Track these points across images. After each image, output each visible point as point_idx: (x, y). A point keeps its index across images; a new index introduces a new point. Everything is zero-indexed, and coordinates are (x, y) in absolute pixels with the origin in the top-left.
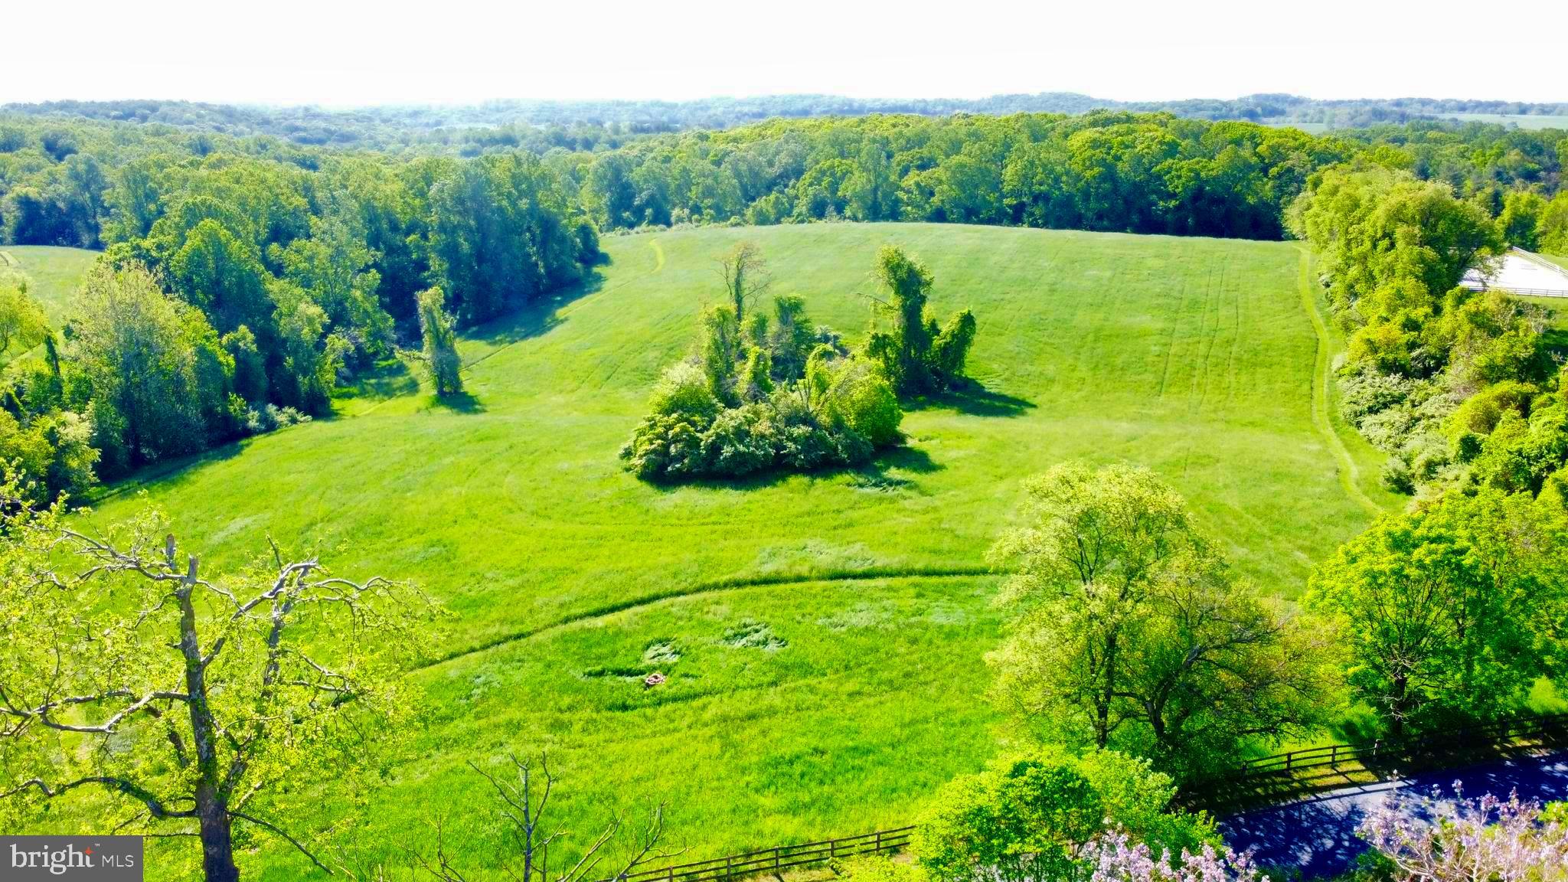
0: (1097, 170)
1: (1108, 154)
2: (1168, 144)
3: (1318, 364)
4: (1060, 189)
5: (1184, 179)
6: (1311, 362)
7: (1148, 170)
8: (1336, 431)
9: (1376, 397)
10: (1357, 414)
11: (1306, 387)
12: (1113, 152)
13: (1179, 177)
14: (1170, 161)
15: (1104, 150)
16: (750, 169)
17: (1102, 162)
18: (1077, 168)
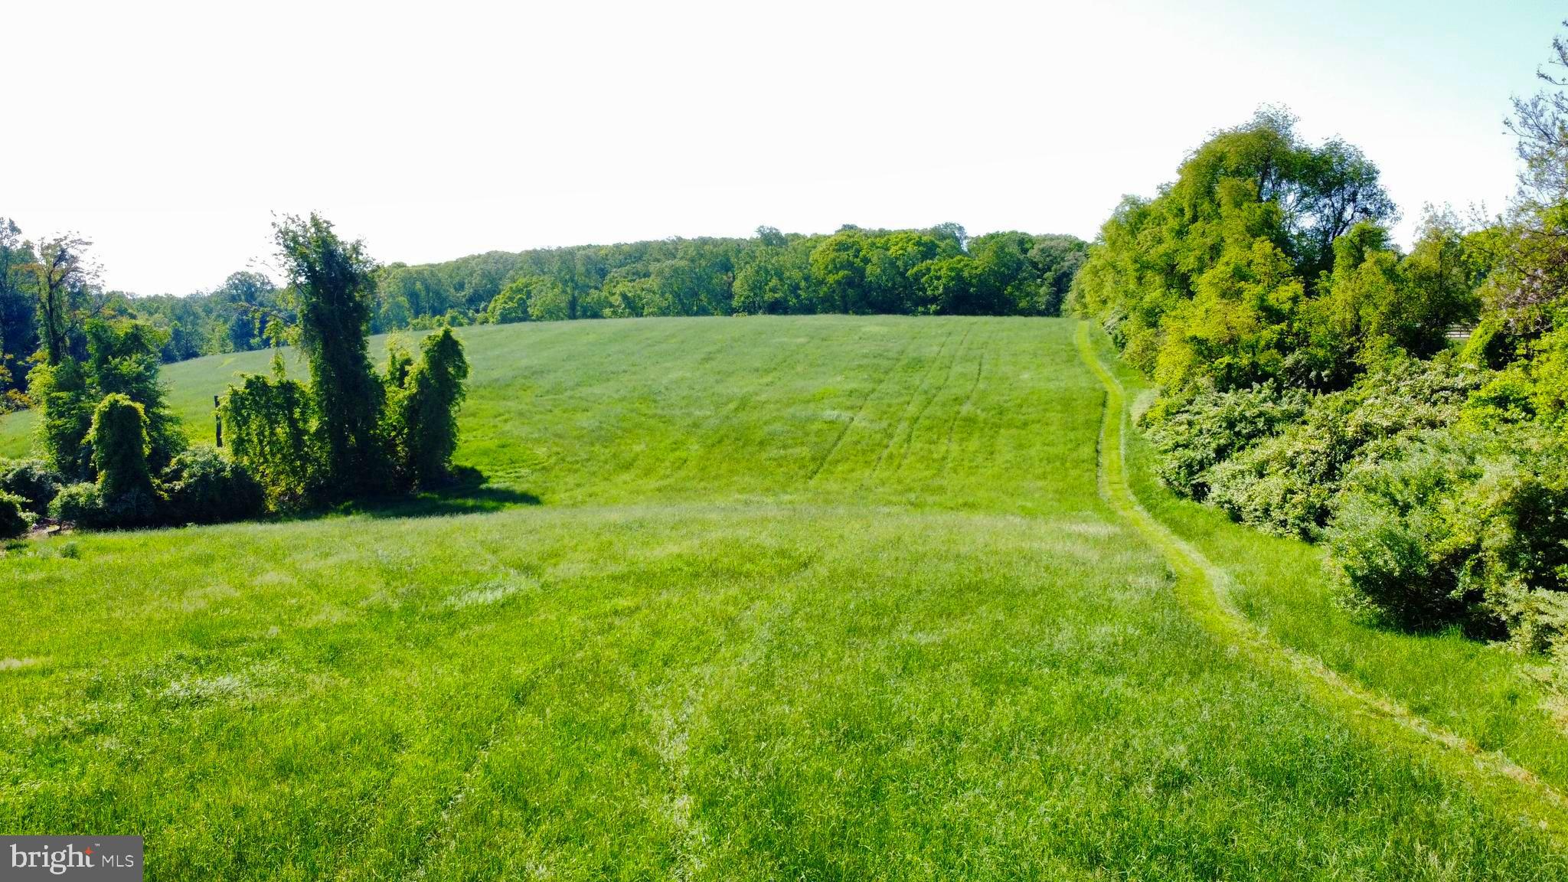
0: (841, 273)
1: (857, 257)
2: (925, 244)
3: (1107, 420)
4: (798, 297)
5: (944, 280)
6: (1094, 416)
7: (903, 275)
8: (1150, 508)
9: (1231, 425)
10: (1192, 468)
11: (1087, 451)
12: (861, 254)
13: (938, 278)
14: (929, 262)
15: (851, 252)
16: (427, 289)
17: (850, 265)
18: (817, 272)
